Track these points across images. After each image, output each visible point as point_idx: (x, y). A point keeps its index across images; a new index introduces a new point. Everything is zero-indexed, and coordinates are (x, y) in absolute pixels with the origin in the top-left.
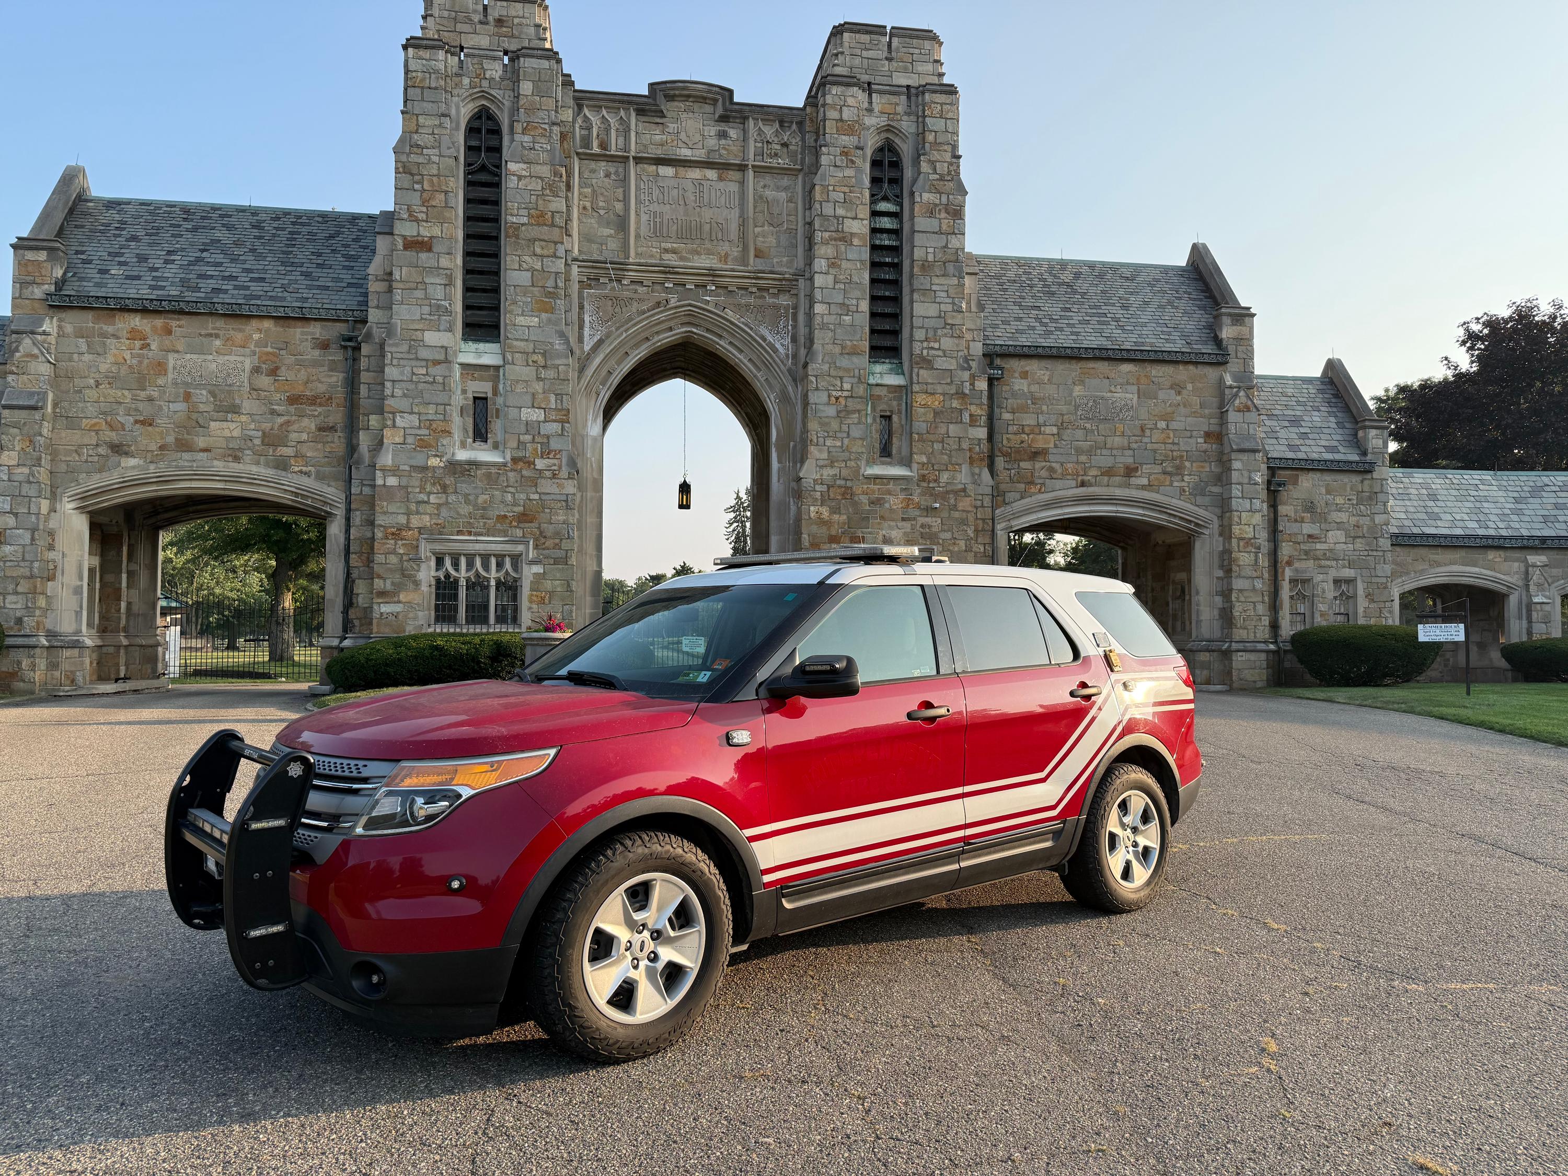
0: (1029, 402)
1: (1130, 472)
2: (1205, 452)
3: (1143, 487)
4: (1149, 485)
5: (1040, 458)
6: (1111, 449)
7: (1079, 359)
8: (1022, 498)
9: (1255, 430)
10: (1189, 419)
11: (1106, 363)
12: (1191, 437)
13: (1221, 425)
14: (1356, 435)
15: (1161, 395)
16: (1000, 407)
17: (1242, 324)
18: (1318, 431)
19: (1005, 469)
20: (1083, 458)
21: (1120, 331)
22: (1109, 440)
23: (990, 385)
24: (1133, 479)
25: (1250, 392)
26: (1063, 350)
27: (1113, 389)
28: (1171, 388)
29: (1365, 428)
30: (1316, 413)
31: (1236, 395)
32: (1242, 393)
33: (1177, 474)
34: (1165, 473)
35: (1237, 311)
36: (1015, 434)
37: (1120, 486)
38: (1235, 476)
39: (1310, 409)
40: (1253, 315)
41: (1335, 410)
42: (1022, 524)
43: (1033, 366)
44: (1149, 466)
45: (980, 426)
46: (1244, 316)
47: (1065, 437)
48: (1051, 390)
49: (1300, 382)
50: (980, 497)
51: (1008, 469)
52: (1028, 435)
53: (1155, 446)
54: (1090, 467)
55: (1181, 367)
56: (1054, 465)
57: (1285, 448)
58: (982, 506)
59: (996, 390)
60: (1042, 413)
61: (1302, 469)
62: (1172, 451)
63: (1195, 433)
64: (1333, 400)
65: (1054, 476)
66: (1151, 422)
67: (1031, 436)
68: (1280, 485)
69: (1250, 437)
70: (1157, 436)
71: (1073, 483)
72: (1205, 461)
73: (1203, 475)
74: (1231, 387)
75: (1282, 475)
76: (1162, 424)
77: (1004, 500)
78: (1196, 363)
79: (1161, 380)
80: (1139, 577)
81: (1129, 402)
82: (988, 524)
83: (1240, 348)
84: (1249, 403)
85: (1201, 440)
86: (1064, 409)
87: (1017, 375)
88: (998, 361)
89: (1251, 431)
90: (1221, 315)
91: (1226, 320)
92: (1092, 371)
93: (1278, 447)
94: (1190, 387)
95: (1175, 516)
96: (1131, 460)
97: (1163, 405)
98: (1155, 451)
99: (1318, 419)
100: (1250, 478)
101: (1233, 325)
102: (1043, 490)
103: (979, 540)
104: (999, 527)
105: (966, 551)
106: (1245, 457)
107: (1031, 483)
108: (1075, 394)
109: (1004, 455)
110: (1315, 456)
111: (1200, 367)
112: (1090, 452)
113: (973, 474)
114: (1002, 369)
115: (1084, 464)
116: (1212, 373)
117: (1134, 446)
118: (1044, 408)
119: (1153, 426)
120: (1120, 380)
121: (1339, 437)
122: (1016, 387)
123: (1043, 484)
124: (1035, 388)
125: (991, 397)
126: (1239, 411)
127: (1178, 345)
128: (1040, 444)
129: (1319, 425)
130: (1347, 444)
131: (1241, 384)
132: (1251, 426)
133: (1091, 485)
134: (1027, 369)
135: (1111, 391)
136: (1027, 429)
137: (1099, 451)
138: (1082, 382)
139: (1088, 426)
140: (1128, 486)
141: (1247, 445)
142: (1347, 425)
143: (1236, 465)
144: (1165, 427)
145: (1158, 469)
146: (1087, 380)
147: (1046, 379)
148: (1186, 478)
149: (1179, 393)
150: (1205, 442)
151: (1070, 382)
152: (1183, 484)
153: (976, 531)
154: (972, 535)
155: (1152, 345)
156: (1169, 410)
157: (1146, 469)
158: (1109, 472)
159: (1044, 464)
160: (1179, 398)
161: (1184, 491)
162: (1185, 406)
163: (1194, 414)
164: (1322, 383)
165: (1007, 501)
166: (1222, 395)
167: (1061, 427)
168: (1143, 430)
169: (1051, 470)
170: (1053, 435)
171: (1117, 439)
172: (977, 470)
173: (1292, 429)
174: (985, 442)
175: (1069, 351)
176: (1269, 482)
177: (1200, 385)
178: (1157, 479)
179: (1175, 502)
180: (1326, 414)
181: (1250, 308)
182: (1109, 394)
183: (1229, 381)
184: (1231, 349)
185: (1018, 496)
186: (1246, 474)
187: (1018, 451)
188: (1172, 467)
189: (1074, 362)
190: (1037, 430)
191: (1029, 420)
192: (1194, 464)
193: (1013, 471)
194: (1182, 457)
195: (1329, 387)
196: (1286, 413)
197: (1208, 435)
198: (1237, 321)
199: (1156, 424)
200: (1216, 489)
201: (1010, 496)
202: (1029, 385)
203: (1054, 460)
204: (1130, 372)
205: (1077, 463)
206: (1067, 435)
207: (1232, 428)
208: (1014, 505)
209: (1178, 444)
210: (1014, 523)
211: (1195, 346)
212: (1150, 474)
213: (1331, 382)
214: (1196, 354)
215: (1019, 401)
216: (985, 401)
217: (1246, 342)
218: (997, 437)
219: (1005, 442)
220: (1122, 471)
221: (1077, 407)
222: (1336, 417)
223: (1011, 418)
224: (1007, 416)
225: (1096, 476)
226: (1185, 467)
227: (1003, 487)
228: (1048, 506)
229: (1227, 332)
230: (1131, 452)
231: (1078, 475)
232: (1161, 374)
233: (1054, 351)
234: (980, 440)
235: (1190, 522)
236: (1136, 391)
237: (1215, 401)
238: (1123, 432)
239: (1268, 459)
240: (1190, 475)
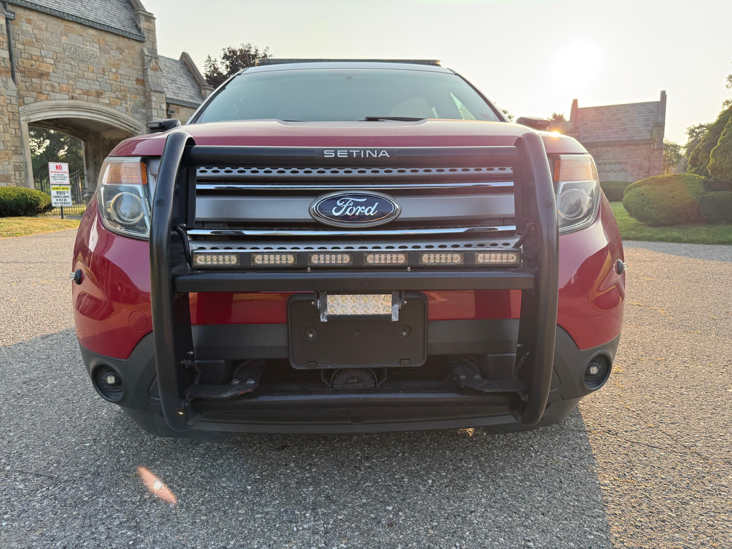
0: (34, 40)
1: (99, 95)
2: (137, 89)
3: (107, 105)
4: (110, 104)
5: (45, 78)
6: (87, 79)
7: (64, 19)
8: (36, 102)
9: (161, 81)
10: (128, 70)
11: (80, 26)
12: (129, 80)
13: (144, 76)
14: (200, 92)
15: (112, 52)
16: (13, 39)
17: (150, 22)
18: (184, 87)
19: (22, 81)
20: (71, 82)
21: (84, 9)
22: (86, 74)
23: (7, 23)
24: (100, 99)
25: (157, 60)
26: (53, 11)
27: (85, 43)
28: (117, 50)
29: (205, 89)
30: (181, 78)
31: (150, 61)
32: (153, 60)
33: (124, 100)
34: (117, 98)
35: (147, 14)
36: (26, 59)
37: (94, 102)
38: (153, 104)
39: (178, 75)
40: (154, 19)
41: (189, 78)
42: (36, 118)
43: (34, 16)
44: (108, 93)
45: (3, 49)
46: (150, 18)
47: (59, 67)
48: (46, 35)
49: (171, 61)
50: (9, 98)
51: (24, 82)
52: (35, 61)
53: (111, 82)
54: (76, 88)
55: (121, 39)
56: (54, 83)
57: (172, 94)
58: (11, 103)
59: (11, 27)
60: (43, 49)
61: (181, 106)
62: (120, 86)
63: (131, 78)
64: (188, 73)
65: (55, 90)
66: (108, 68)
67: (37, 63)
68: (172, 112)
69: (158, 85)
70: (112, 76)
71: (67, 97)
72: (137, 94)
73: (137, 102)
74: (147, 56)
75: (172, 108)
76: (114, 70)
77: (24, 102)
78: (129, 38)
79: (111, 44)
80: (95, 157)
81: (95, 53)
82: (16, 115)
83: (150, 35)
84: (157, 66)
85: (134, 82)
86: (57, 49)
87: (23, 20)
88: (9, 7)
89: (159, 82)
90: (139, 14)
91: (142, 18)
92: (72, 29)
93: (169, 93)
94: (126, 51)
95: (124, 123)
96: (99, 88)
97: (113, 58)
98: (111, 85)
99: (182, 81)
100: (160, 107)
101: (145, 21)
102: (49, 98)
103: (11, 126)
104: (22, 119)
105: (4, 132)
106: (156, 94)
107: (41, 93)
108: (63, 41)
109: (20, 72)
110: (185, 100)
111: (131, 41)
112: (75, 79)
113: (4, 82)
114: (14, 13)
115: (72, 86)
116: (138, 46)
117: (100, 79)
118: (44, 46)
119: (109, 70)
120: (89, 39)
121: (194, 92)
122: (24, 28)
123: (48, 95)
124: (36, 31)
125: (8, 31)
126: (152, 69)
127: (118, 26)
128: (44, 68)
129: (184, 84)
130: (197, 96)
131: (153, 56)
132: (159, 79)
133: (77, 99)
134: (31, 17)
135: (84, 44)
136: (34, 57)
137: (80, 79)
138: (66, 35)
139: (73, 63)
140: (99, 103)
141: (158, 89)
142: (196, 87)
143: (154, 99)
144: (115, 71)
145: (113, 95)
146: (69, 34)
147: (44, 27)
148: (128, 102)
149: (121, 54)
150: (137, 84)
151: (59, 33)
152: (127, 106)
153: (9, 120)
154: (8, 122)
155: (104, 21)
156: (117, 62)
157: (107, 94)
158: (87, 93)
159: (48, 82)
160: (121, 56)
161: (128, 109)
162: (125, 62)
163: (129, 67)
164: (182, 64)
165: (26, 102)
166: (143, 59)
167: (56, 60)
168: (104, 71)
169: (52, 86)
170: (52, 64)
171: (90, 74)
172: (4, 79)
173: (173, 84)
174: (8, 60)
175: (57, 13)
176: (167, 110)
177: (131, 51)
178: (113, 101)
179: (124, 115)
180: (186, 80)
181: (152, 14)
182: (83, 46)
183: (147, 53)
184: (146, 35)
185: (33, 100)
186: (158, 104)
187: (30, 71)
188: (121, 95)
189: (60, 20)
190: (41, 59)
191: (35, 52)
192: (132, 95)
193: (28, 83)
194: (125, 90)
195: (184, 66)
196: (169, 75)
197: (137, 80)
198: (148, 19)
199: (110, 69)
200: (144, 111)
201: (27, 100)
202: (33, 29)
203: (54, 79)
204: (93, 35)
205: (68, 84)
206: (60, 65)
207: (150, 79)
208: (30, 105)
209: (123, 83)
210: (31, 117)
211: (127, 29)
212: (110, 98)
213: (185, 64)
214: (129, 33)
215: (27, 38)
216: (5, 32)
217: (152, 31)
218: (14, 59)
219: (20, 63)
220: (94, 94)
221: (65, 50)
222: (190, 82)
223: (23, 48)
224: (20, 46)
225: (80, 94)
226: (127, 96)
227: (22, 93)
228: (53, 108)
229: (143, 25)
230: (98, 83)
231: (69, 92)
232: (111, 40)
233: (48, 11)
234: (4, 58)
235: (131, 127)
236: (98, 47)
237: (140, 62)
238: (93, 70)
239: (166, 98)
240: (130, 101)
